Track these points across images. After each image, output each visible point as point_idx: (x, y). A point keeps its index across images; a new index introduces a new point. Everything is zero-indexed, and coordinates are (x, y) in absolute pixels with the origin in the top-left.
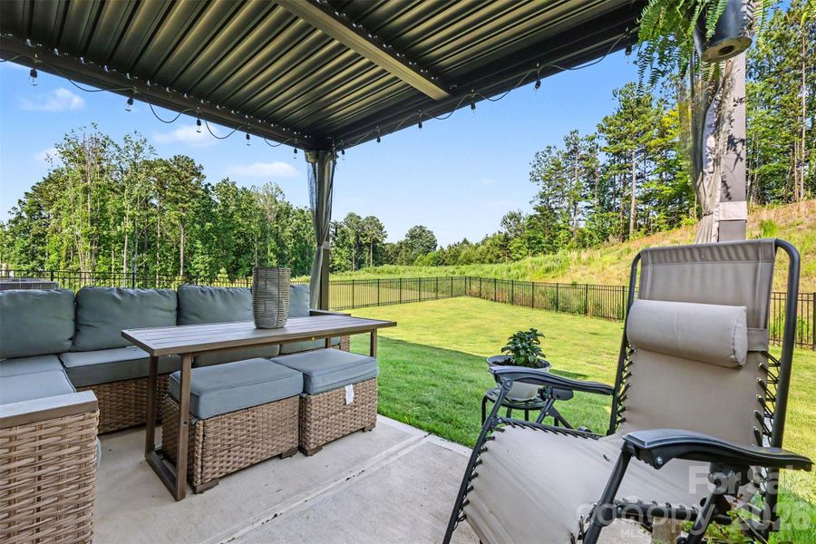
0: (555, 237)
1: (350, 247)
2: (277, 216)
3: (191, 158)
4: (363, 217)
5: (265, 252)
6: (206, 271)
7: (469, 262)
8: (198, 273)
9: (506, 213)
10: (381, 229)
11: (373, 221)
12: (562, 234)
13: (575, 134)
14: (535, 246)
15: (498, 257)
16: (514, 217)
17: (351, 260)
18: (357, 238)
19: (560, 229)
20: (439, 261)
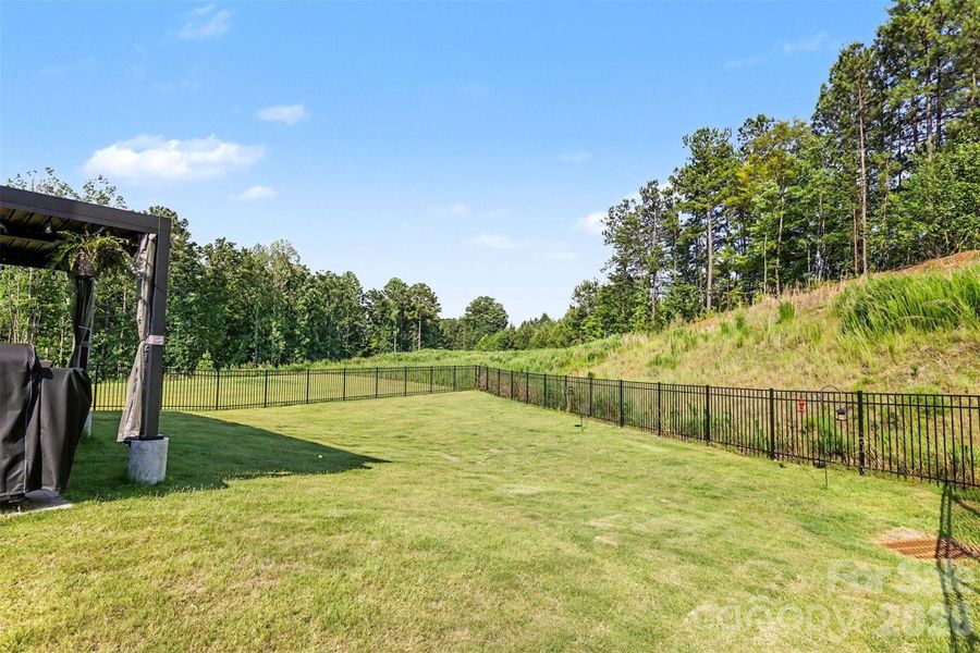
0: (631, 314)
1: (392, 323)
2: (288, 284)
3: (173, 210)
4: (410, 285)
5: (268, 332)
6: (184, 356)
7: (543, 345)
8: (173, 359)
9: (580, 283)
10: (433, 300)
11: (423, 291)
12: (639, 311)
13: (654, 186)
14: (611, 325)
15: (571, 339)
16: (587, 287)
17: (392, 341)
18: (401, 313)
19: (638, 304)
20: (506, 345)
